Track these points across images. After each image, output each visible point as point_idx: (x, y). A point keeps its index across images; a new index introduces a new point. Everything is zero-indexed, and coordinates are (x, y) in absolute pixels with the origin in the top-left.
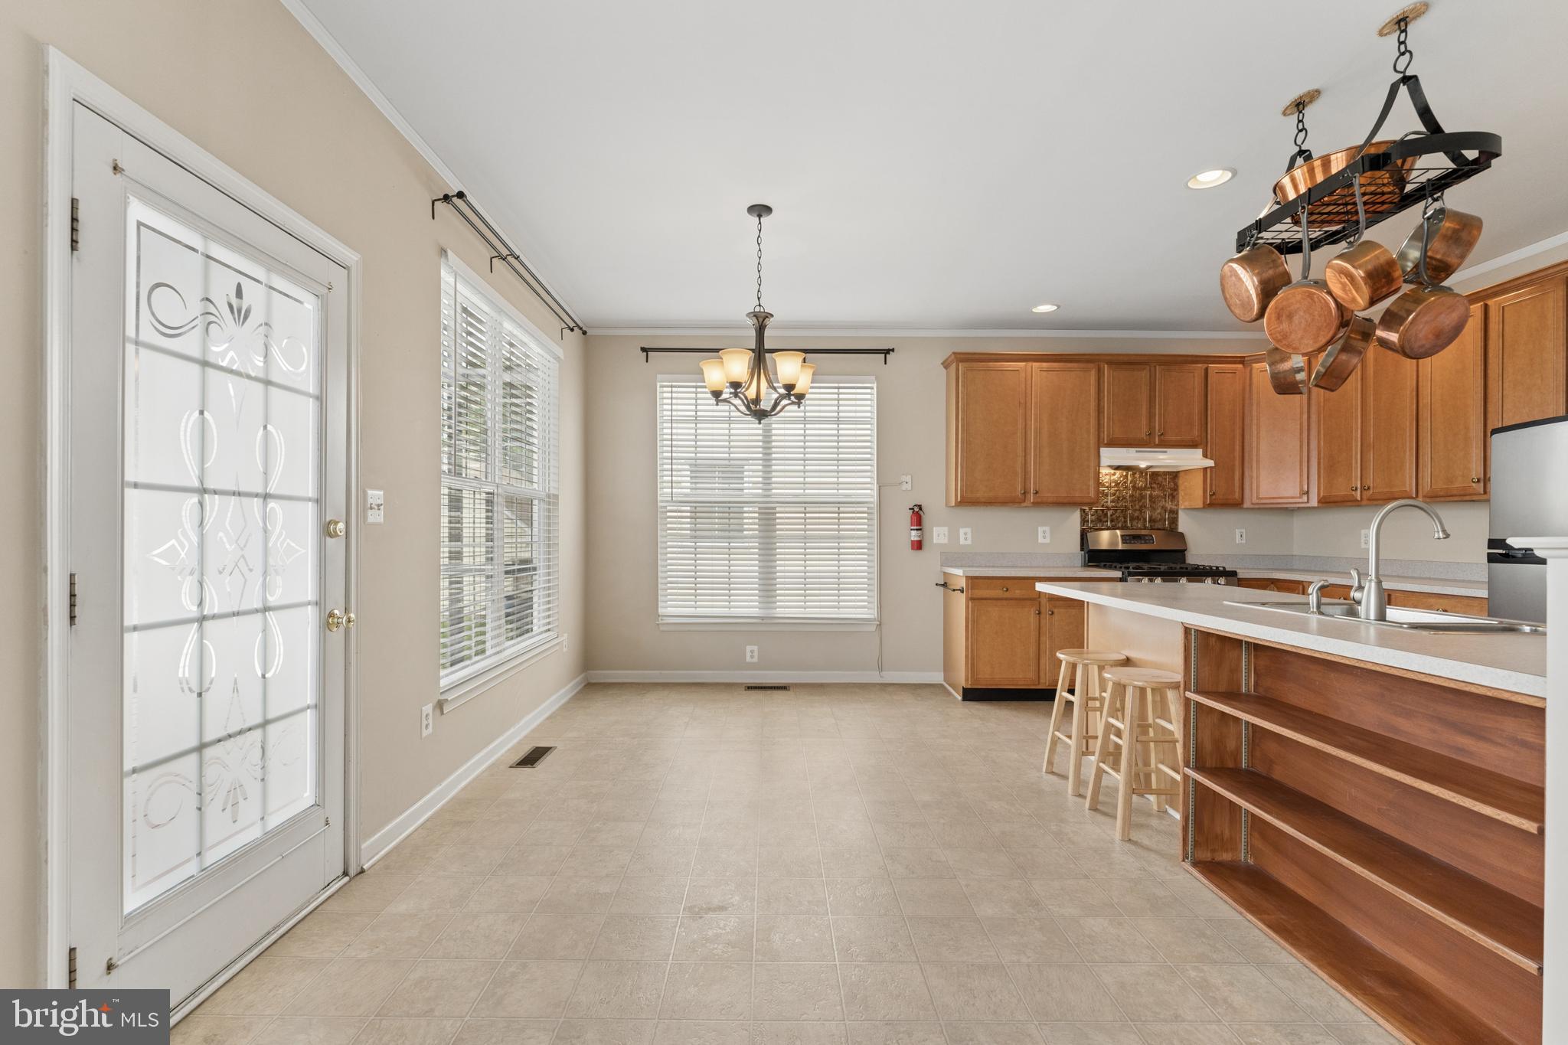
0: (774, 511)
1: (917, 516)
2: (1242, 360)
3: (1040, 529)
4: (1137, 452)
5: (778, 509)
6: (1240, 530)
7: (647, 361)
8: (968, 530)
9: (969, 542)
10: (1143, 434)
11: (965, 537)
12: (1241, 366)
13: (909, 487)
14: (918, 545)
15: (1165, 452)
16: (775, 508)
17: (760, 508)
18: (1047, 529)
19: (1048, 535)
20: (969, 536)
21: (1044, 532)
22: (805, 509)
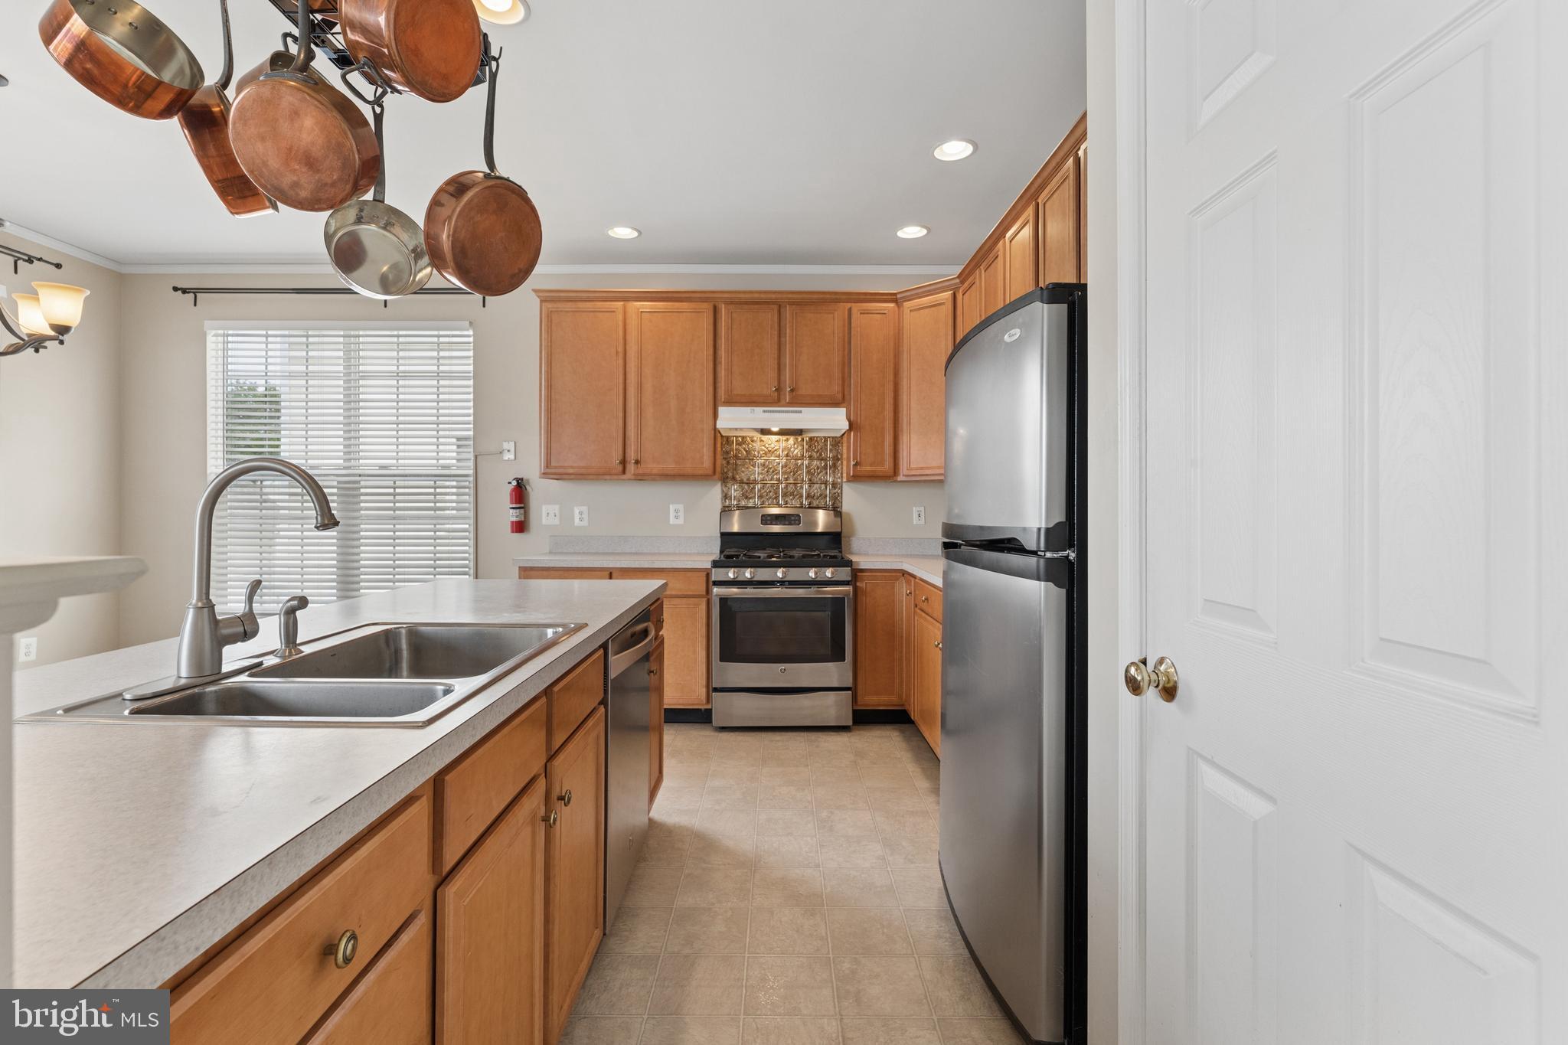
0: (356, 485)
1: (520, 493)
2: (893, 298)
3: (672, 508)
4: (764, 411)
5: (362, 483)
6: (918, 509)
7: (195, 305)
8: (585, 509)
9: (585, 523)
10: (770, 390)
11: (580, 517)
12: (892, 305)
13: (512, 457)
14: (520, 527)
15: (800, 412)
16: (358, 482)
17: (339, 482)
18: (681, 507)
19: (681, 514)
20: (585, 516)
21: (676, 511)
22: (395, 483)
